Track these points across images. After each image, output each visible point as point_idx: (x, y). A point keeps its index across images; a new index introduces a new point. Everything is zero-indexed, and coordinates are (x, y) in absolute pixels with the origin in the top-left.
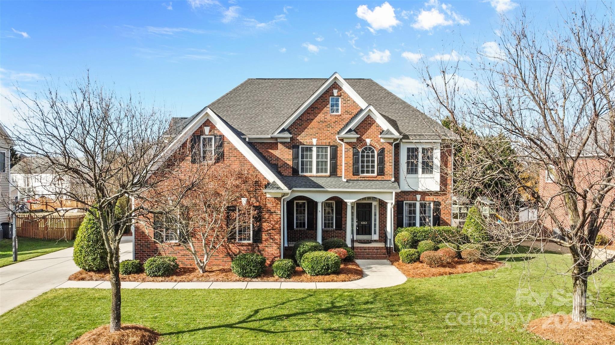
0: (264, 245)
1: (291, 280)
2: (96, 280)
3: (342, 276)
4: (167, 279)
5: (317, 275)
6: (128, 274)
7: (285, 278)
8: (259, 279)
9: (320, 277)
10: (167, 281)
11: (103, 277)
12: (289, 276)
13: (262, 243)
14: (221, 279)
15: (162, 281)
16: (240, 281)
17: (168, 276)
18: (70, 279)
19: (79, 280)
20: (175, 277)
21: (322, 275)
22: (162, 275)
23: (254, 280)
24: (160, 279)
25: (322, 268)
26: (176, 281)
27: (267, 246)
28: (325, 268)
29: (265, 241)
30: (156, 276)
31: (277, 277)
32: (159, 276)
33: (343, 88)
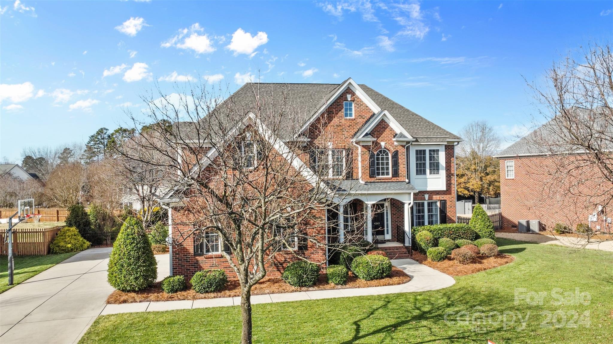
0: (309, 252)
1: (347, 286)
2: (140, 302)
3: (395, 279)
4: (219, 294)
5: (372, 279)
6: (174, 292)
7: (342, 285)
8: (316, 288)
9: (375, 282)
10: (220, 297)
11: (147, 297)
12: (345, 283)
13: (307, 250)
14: (277, 290)
15: (214, 297)
16: (298, 291)
17: (220, 291)
18: (109, 302)
19: (120, 303)
20: (227, 292)
21: (377, 279)
22: (214, 292)
23: (311, 289)
24: (212, 295)
25: (378, 272)
26: (230, 296)
27: (312, 253)
28: (381, 273)
29: (311, 247)
30: (207, 292)
31: (333, 284)
32: (211, 292)
33: (356, 93)
